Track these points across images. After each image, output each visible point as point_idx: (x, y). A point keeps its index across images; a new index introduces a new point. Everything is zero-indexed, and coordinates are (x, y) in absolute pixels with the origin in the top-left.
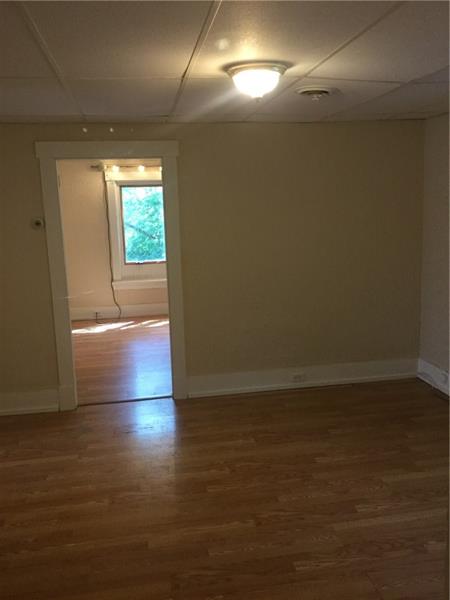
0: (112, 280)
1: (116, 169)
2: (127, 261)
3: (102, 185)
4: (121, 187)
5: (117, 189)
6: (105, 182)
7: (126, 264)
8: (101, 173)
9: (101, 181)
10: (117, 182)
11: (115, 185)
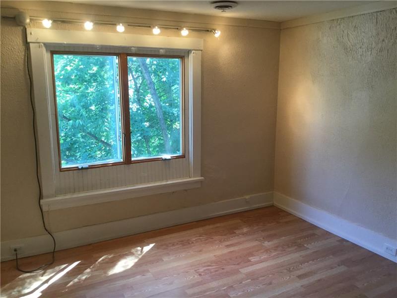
0: (41, 197)
1: (47, 23)
2: (64, 165)
3: (22, 48)
4: (53, 53)
5: (46, 56)
6: (27, 44)
7: (61, 170)
8: (20, 29)
9: (19, 41)
10: (47, 45)
11: (44, 49)
